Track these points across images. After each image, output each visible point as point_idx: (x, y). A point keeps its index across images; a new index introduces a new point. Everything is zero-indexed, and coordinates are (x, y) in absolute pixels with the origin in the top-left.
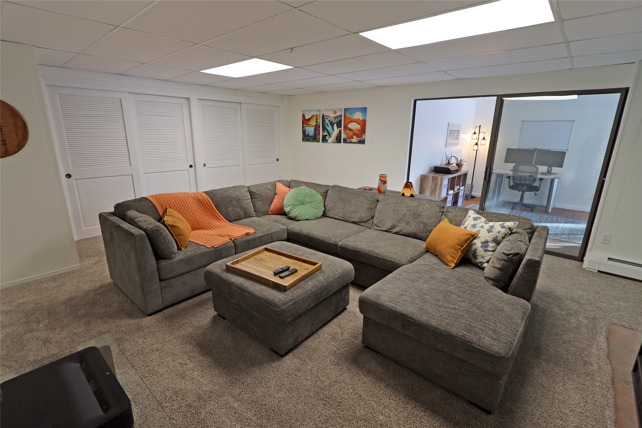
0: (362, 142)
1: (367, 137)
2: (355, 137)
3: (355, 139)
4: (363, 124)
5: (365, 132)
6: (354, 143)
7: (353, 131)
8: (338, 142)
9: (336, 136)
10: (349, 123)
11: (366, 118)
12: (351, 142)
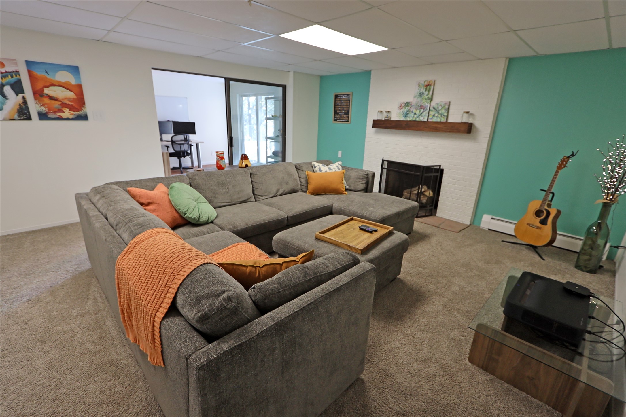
0: (85, 118)
1: (89, 109)
2: (67, 110)
3: (67, 113)
4: (79, 90)
5: (84, 103)
6: (68, 119)
7: (60, 101)
8: (24, 119)
9: (18, 107)
10: (48, 87)
11: (81, 82)
12: (60, 118)
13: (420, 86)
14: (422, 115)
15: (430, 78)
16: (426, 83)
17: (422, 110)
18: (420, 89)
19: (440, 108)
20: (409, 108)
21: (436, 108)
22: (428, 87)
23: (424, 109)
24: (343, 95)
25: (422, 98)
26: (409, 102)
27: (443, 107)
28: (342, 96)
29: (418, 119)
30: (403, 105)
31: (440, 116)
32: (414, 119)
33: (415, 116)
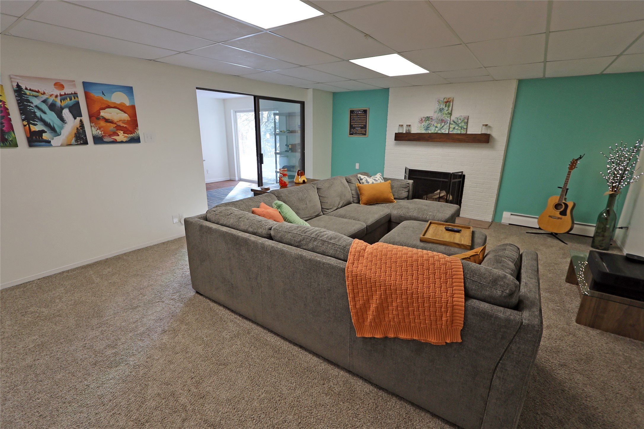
0: (137, 140)
1: (141, 131)
2: (121, 133)
3: (121, 136)
4: (132, 111)
5: (137, 126)
6: (122, 142)
7: (116, 124)
8: (81, 144)
9: (75, 131)
10: (104, 109)
11: (134, 103)
12: (115, 142)
13: (439, 102)
14: (443, 128)
15: (449, 95)
16: (445, 100)
17: (443, 124)
18: (439, 105)
19: (460, 121)
20: (430, 122)
21: (456, 122)
22: (448, 104)
23: (445, 123)
24: (359, 110)
25: (442, 113)
26: (429, 117)
27: (463, 121)
28: (358, 112)
29: (439, 132)
30: (423, 119)
31: (460, 128)
32: (436, 132)
33: (437, 129)
